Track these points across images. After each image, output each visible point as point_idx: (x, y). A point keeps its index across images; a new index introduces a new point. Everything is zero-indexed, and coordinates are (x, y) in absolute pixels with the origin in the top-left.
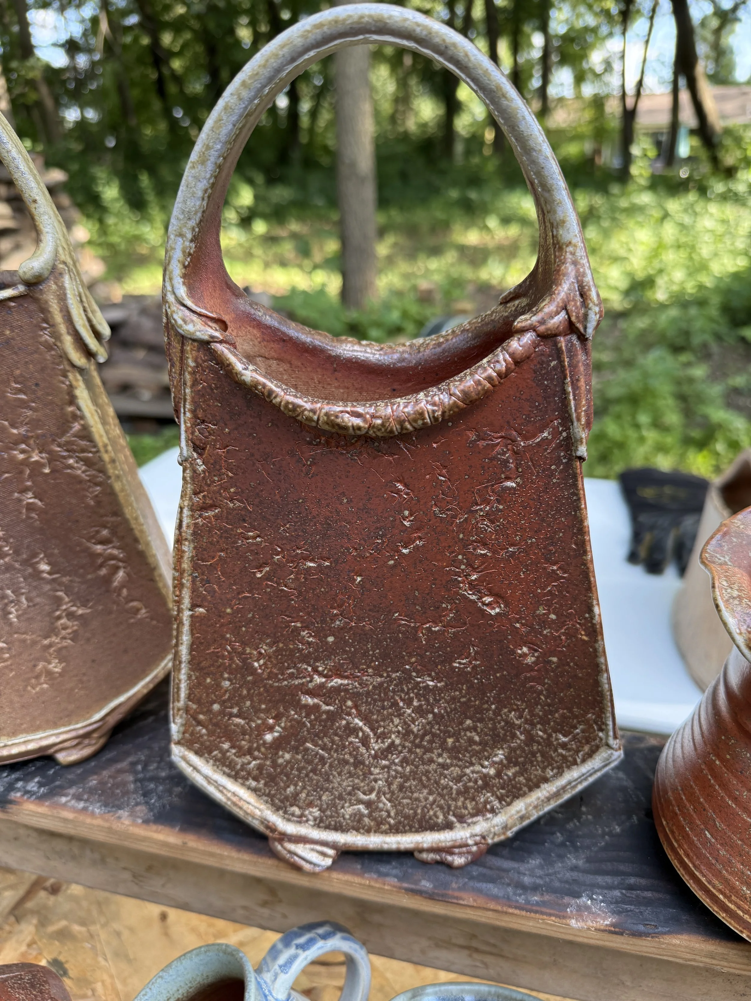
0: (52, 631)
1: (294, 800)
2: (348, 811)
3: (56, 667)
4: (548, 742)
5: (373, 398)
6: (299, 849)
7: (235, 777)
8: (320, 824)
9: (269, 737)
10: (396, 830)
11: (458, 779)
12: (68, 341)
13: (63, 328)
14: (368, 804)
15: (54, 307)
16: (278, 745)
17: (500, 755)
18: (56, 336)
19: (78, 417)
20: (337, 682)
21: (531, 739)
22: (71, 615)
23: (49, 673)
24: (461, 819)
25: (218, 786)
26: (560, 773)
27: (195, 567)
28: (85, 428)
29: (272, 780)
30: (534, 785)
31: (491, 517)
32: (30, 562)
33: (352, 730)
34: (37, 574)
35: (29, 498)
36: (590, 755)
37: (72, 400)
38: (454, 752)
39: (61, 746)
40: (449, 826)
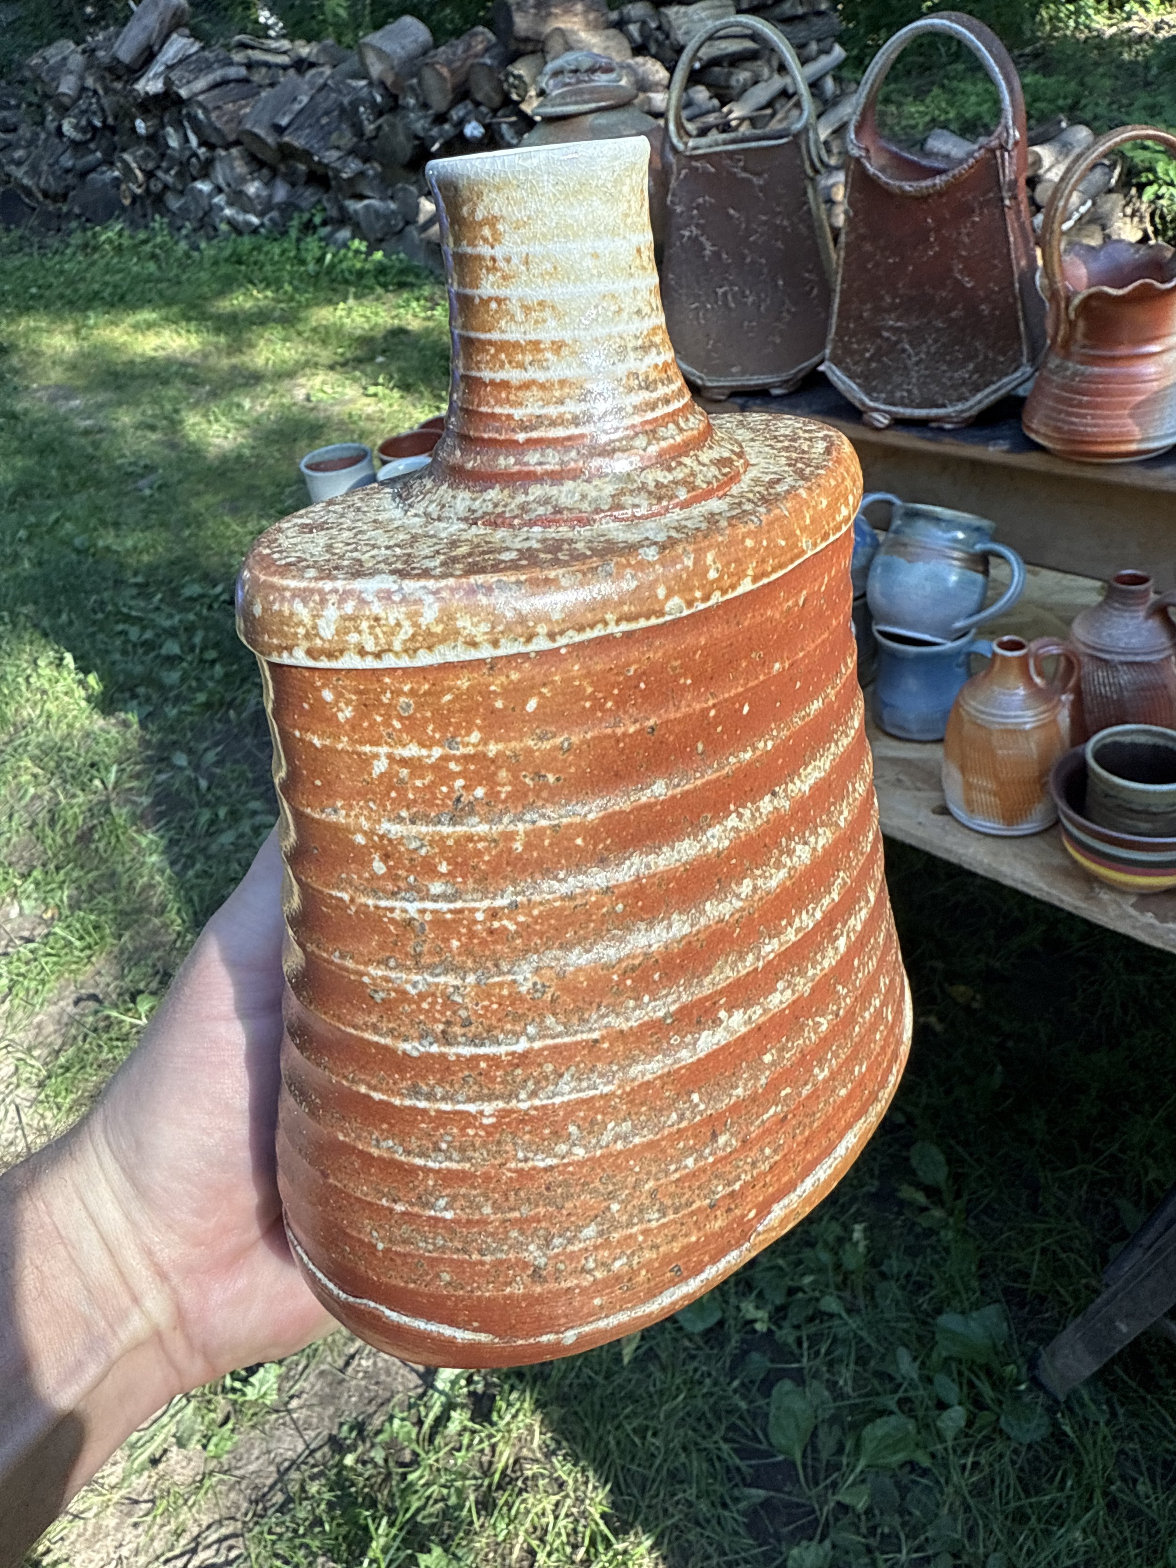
0: (778, 319)
1: (874, 389)
2: (898, 394)
3: (778, 340)
4: (994, 360)
5: (918, 179)
6: (876, 415)
7: (850, 377)
8: (886, 403)
9: (867, 355)
10: (919, 406)
11: (951, 378)
12: (807, 164)
13: (806, 157)
14: (909, 391)
15: (803, 146)
16: (870, 359)
17: (971, 366)
18: (803, 162)
19: (806, 203)
20: (899, 324)
21: (986, 358)
22: (789, 311)
23: (774, 343)
24: (951, 402)
25: (844, 383)
26: (1000, 379)
27: (845, 263)
28: (809, 209)
29: (866, 378)
30: (987, 385)
31: (968, 235)
32: (774, 280)
33: (904, 350)
34: (776, 285)
35: (779, 244)
36: (1016, 370)
37: (805, 193)
38: (950, 363)
39: (773, 386)
40: (944, 406)
